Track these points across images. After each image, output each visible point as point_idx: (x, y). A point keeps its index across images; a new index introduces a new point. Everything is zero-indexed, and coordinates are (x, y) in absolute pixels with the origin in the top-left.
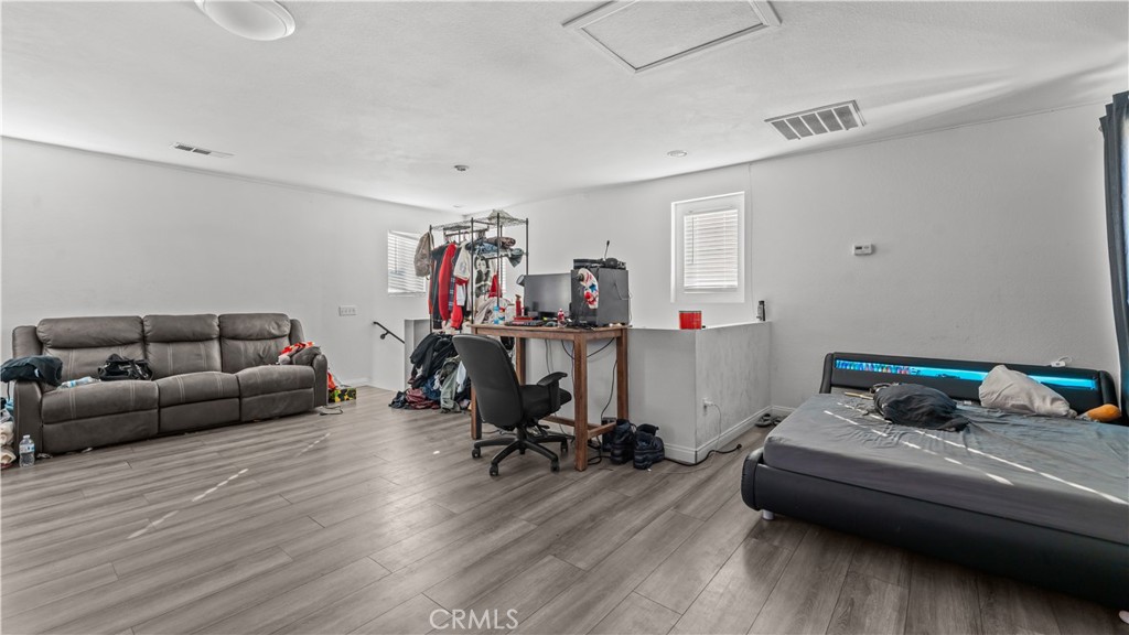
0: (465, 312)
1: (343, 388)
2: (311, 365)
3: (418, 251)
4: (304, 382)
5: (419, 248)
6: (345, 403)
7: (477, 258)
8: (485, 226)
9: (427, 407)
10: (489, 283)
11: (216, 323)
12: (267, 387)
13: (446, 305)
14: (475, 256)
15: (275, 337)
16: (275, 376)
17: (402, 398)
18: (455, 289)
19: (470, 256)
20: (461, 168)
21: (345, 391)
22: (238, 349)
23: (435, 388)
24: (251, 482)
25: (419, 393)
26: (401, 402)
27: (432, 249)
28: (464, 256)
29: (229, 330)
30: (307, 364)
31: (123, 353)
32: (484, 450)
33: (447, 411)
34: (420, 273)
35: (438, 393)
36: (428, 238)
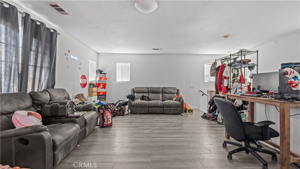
0: (228, 89)
1: (189, 109)
2: (180, 102)
3: (211, 68)
4: (178, 106)
5: (212, 67)
6: (190, 113)
7: (233, 69)
8: (237, 56)
9: (213, 120)
10: (239, 78)
11: (161, 89)
12: (169, 106)
13: (220, 86)
14: (232, 68)
15: (173, 93)
16: (171, 103)
17: (205, 115)
18: (223, 81)
19: (229, 68)
20: (226, 37)
21: (190, 110)
22: (165, 96)
23: (216, 114)
24: (157, 131)
25: (211, 115)
26: (205, 117)
27: (216, 67)
28: (227, 69)
29: (164, 91)
30: (179, 101)
31: (145, 95)
32: (228, 145)
33: (219, 123)
34: (212, 75)
35: (217, 116)
36: (215, 63)
